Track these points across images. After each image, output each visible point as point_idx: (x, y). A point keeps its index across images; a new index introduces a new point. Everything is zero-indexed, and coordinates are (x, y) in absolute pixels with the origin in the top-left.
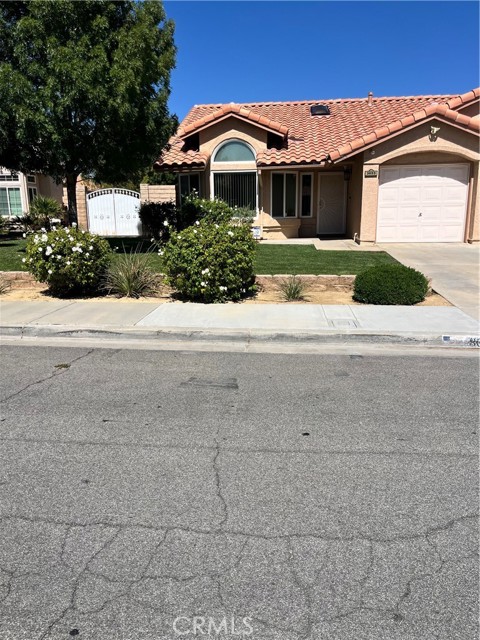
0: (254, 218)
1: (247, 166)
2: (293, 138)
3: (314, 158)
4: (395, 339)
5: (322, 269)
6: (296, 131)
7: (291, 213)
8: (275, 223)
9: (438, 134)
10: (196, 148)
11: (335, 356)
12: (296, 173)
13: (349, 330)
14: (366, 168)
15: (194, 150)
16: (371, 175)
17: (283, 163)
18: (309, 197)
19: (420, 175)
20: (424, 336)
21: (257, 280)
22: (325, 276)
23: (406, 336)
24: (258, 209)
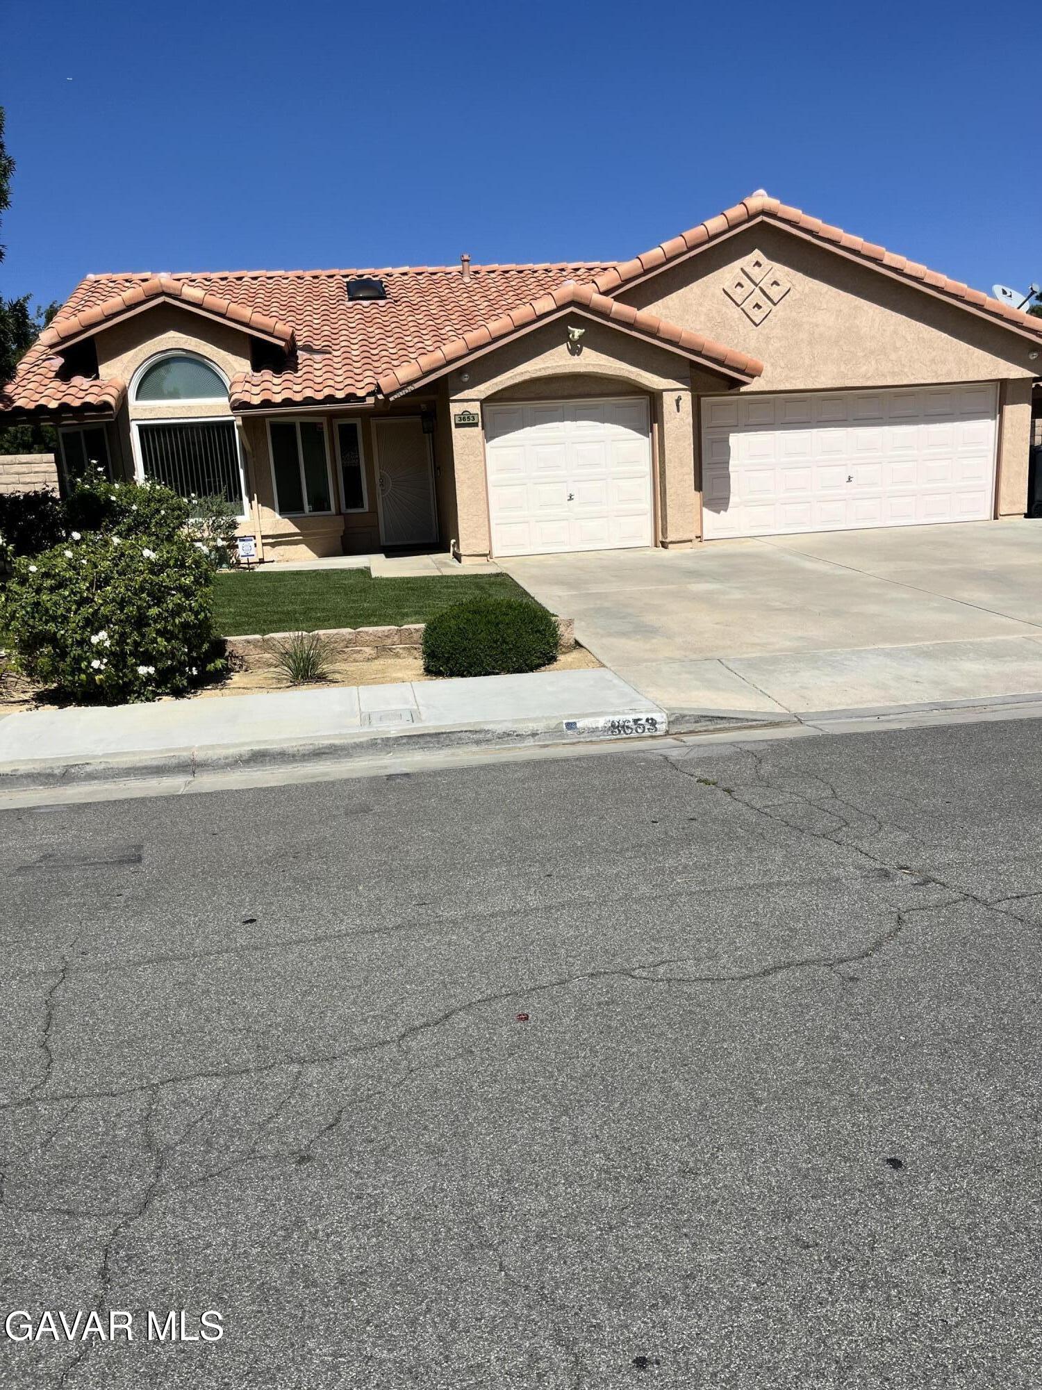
0: (239, 519)
1: (212, 408)
2: (308, 349)
3: (350, 390)
4: (481, 736)
5: (369, 616)
6: (315, 332)
7: (320, 503)
8: (286, 526)
9: (583, 341)
10: (91, 371)
11: (359, 780)
12: (323, 420)
13: (394, 729)
14: (455, 409)
15: (87, 376)
16: (467, 421)
17: (288, 402)
18: (358, 469)
19: (562, 420)
20: (532, 726)
21: (229, 648)
22: (371, 629)
23: (500, 728)
24: (245, 499)
